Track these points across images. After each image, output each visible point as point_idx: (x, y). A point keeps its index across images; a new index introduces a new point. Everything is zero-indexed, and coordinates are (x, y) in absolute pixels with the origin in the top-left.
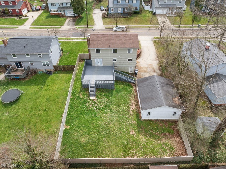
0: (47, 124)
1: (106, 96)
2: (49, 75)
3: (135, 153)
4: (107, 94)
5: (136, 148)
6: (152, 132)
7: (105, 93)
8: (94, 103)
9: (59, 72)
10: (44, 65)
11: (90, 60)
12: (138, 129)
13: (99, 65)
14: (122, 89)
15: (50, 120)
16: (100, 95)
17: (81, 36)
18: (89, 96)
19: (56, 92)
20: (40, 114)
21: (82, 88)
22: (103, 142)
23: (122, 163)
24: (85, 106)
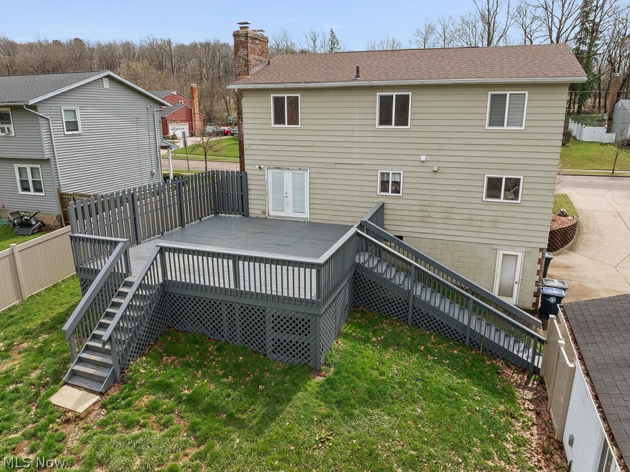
1: (210, 410)
4: (231, 397)
7: (216, 378)
13: (289, 213)
14: (401, 385)
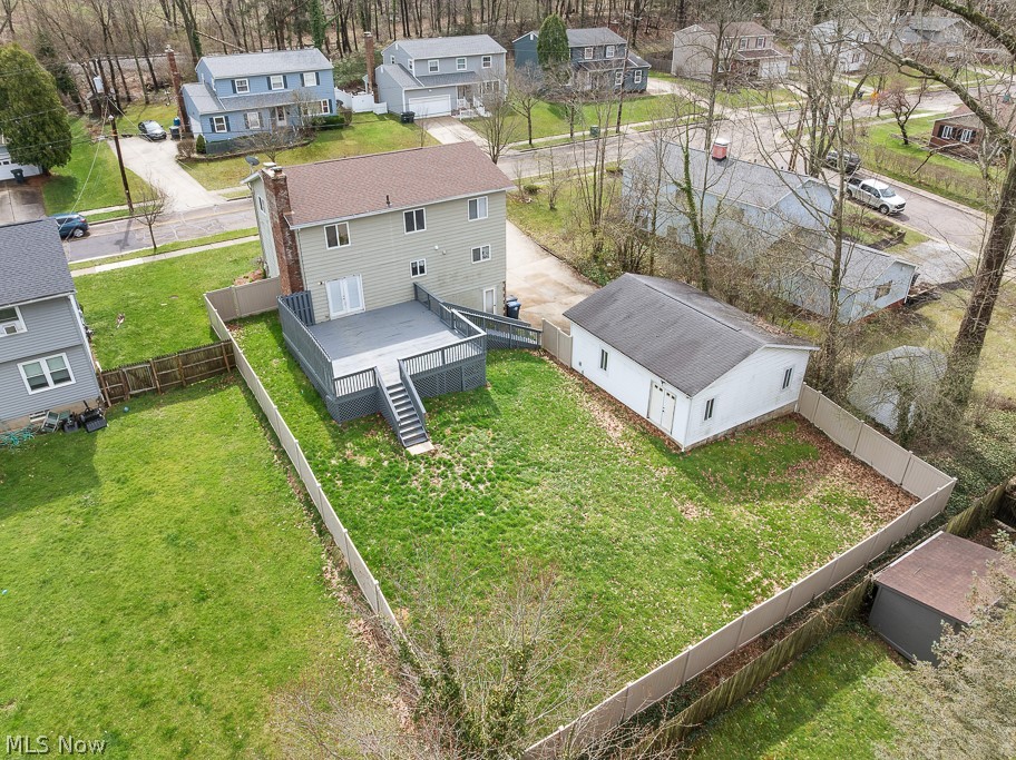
0: (270, 658)
1: (474, 419)
2: (93, 434)
3: (766, 576)
4: (474, 411)
5: (753, 559)
6: (753, 477)
7: (459, 409)
8: (443, 468)
9: (139, 401)
10: (38, 383)
11: (299, 294)
12: (703, 491)
13: (348, 310)
14: (515, 375)
15: (274, 631)
16: (447, 423)
17: (122, 248)
18: (399, 448)
19: (202, 492)
20: (181, 630)
21: (331, 426)
22: (616, 598)
23: (755, 641)
24: (410, 491)
